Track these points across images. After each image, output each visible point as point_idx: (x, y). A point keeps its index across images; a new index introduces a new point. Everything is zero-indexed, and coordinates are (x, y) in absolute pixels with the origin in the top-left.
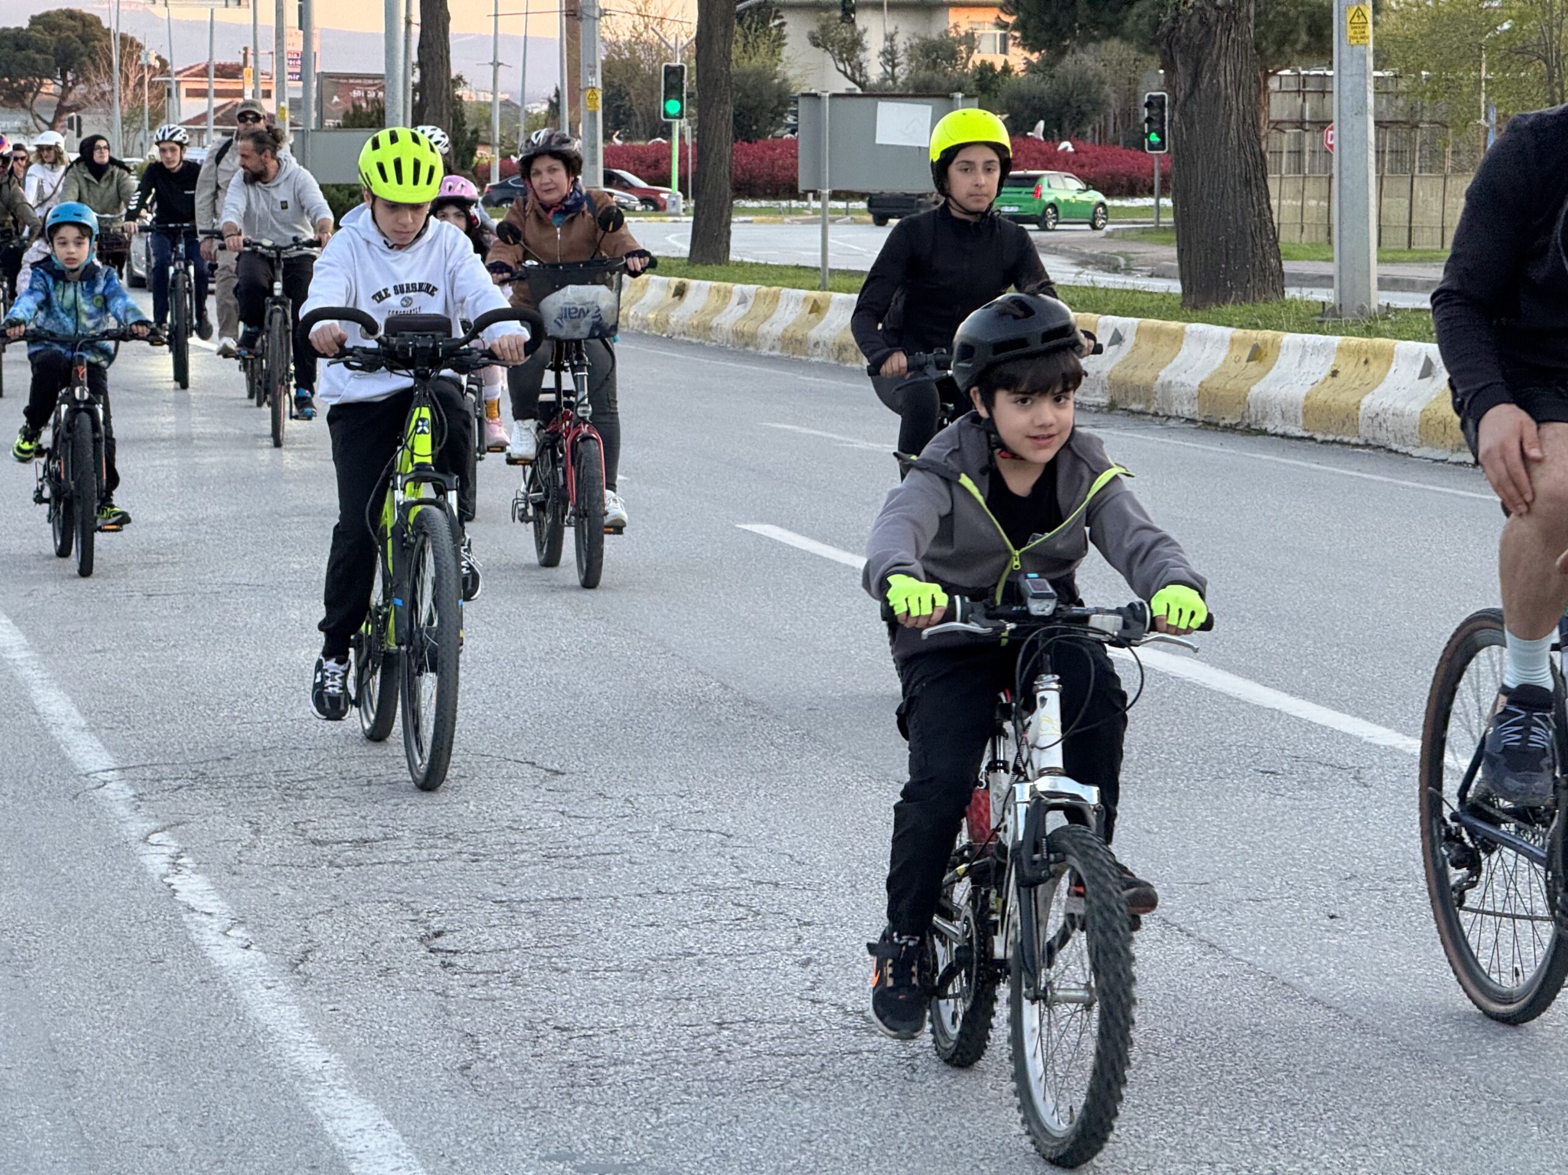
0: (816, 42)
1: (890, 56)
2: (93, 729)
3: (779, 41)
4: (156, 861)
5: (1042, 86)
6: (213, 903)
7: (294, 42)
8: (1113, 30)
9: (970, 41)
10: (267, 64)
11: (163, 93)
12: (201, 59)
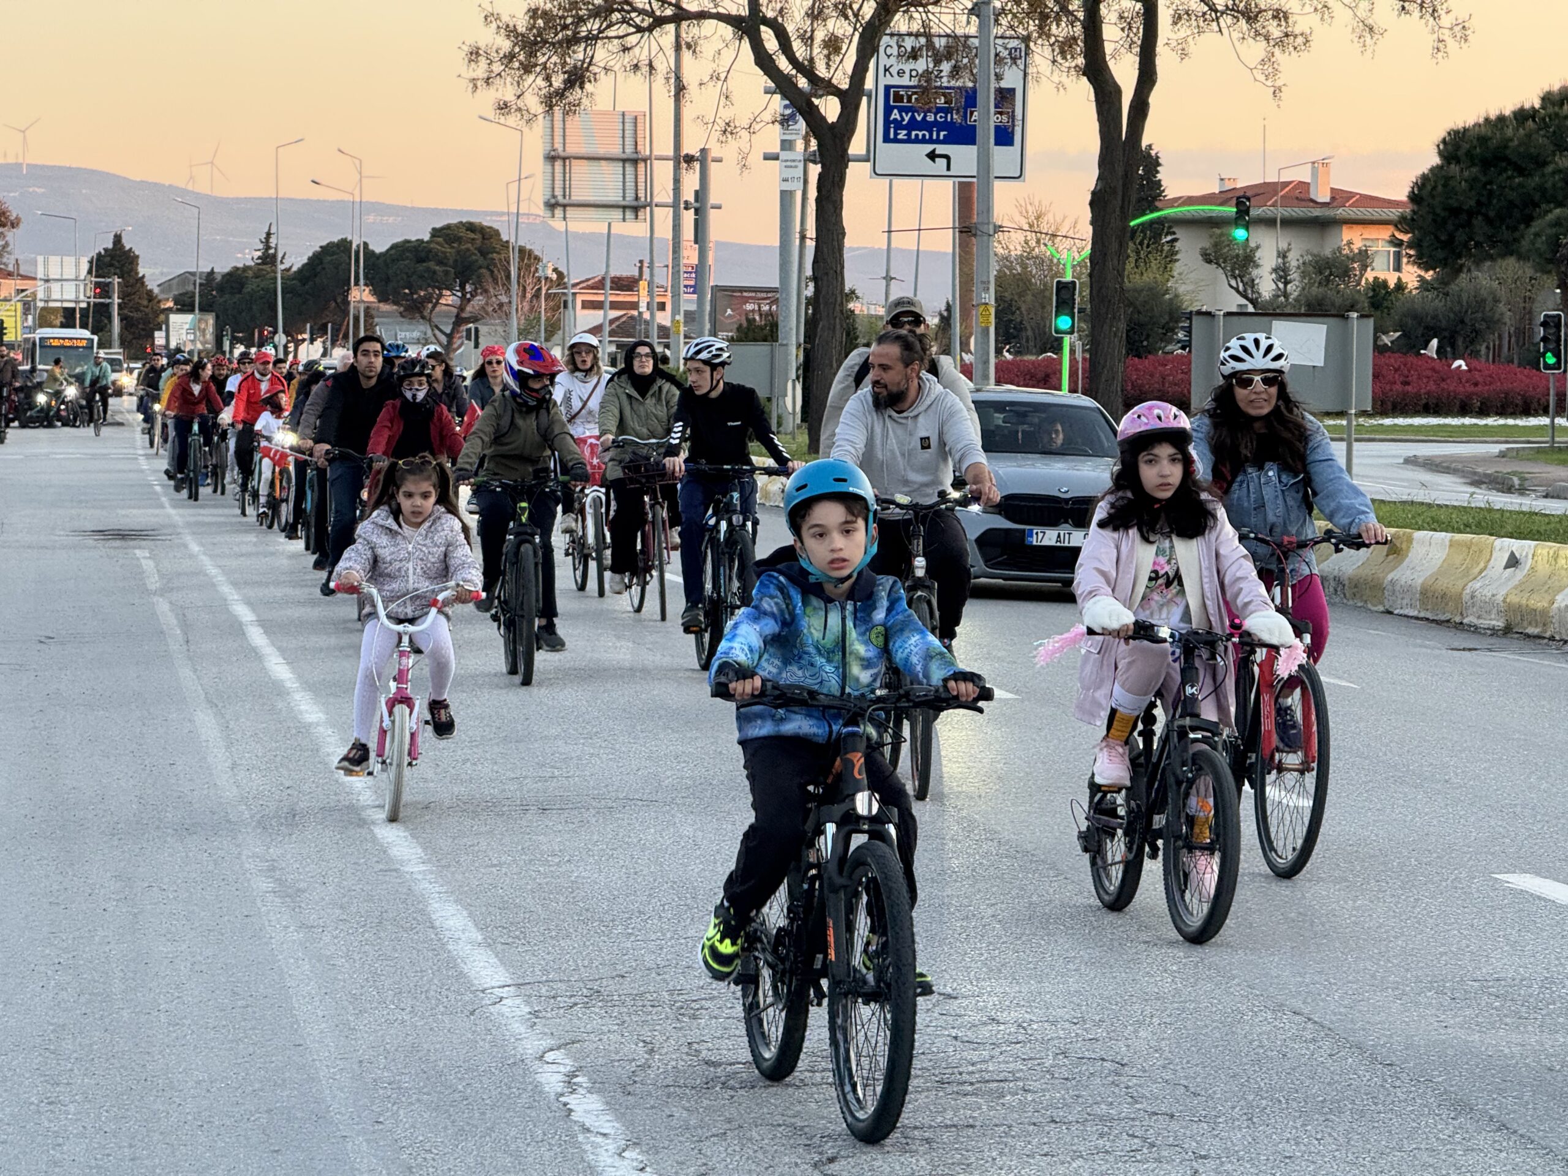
0: (1207, 258)
1: (1282, 273)
2: (489, 944)
3: (1171, 257)
4: (551, 1079)
5: (1436, 304)
6: (607, 1124)
7: (690, 255)
8: (1509, 249)
9: (1364, 258)
10: (663, 277)
11: (560, 304)
12: (598, 272)
